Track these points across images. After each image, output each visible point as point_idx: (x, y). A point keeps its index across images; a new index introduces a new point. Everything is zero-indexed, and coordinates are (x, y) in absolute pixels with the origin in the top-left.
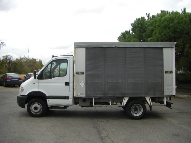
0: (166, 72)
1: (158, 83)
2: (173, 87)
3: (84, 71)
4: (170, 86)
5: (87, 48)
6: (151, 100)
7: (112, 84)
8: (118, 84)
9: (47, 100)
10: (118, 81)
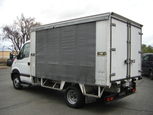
0: (99, 53)
1: (90, 68)
2: (106, 75)
3: (35, 53)
4: (102, 73)
5: (36, 32)
6: (84, 88)
7: (52, 66)
8: (55, 66)
9: (20, 76)
10: (56, 63)
